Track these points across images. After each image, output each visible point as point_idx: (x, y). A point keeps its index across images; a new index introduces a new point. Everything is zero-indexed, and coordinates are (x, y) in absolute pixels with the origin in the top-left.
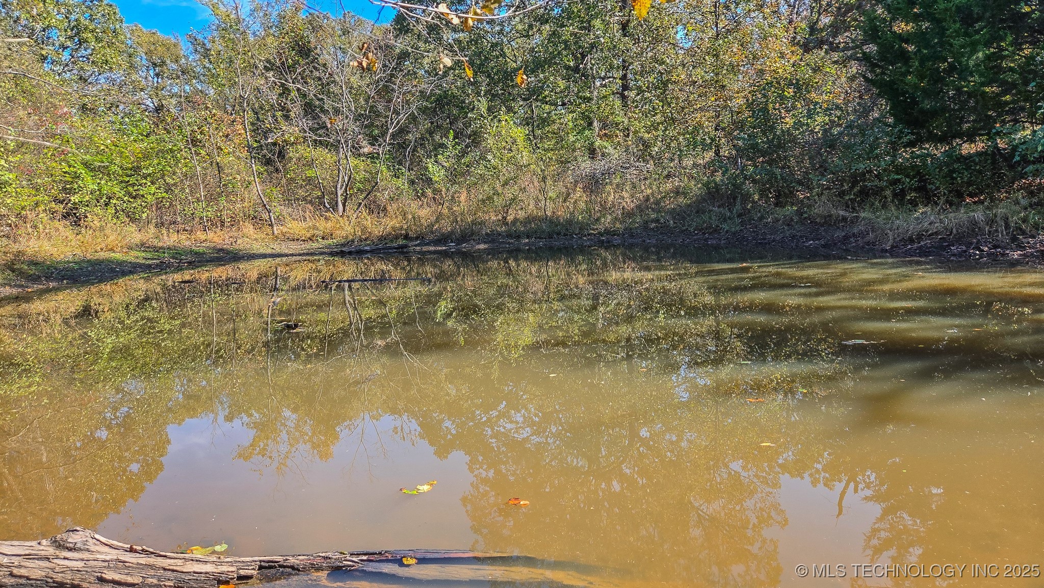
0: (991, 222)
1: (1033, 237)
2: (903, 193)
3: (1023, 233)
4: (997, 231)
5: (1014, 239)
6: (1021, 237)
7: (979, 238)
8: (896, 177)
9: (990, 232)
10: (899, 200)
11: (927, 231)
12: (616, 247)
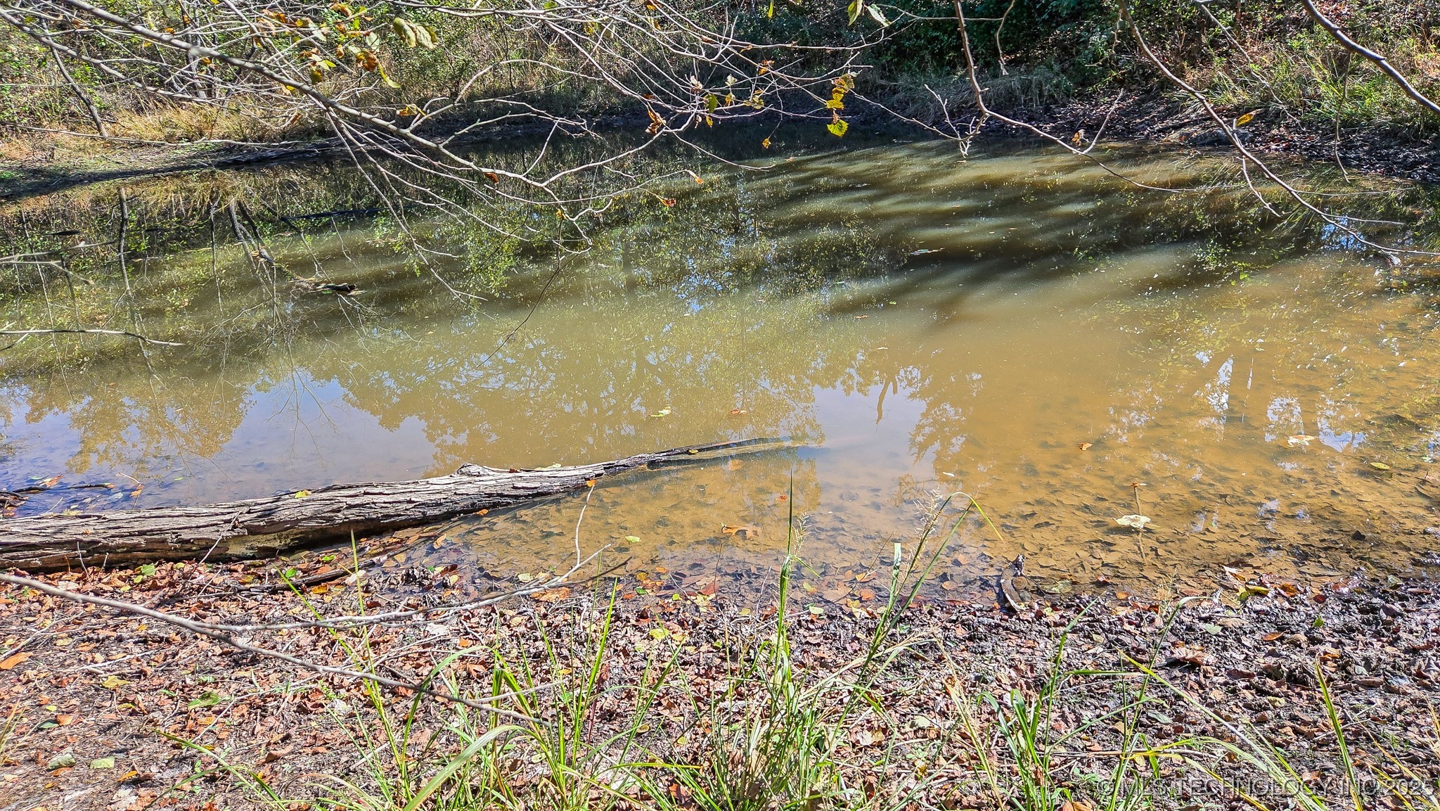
0: (1026, 88)
1: (1064, 106)
2: (942, 53)
3: (1056, 102)
4: (1031, 99)
5: (1047, 109)
6: (1053, 106)
7: (1015, 109)
8: (935, 34)
9: (1025, 101)
10: (938, 61)
11: (967, 103)
12: (617, 130)
